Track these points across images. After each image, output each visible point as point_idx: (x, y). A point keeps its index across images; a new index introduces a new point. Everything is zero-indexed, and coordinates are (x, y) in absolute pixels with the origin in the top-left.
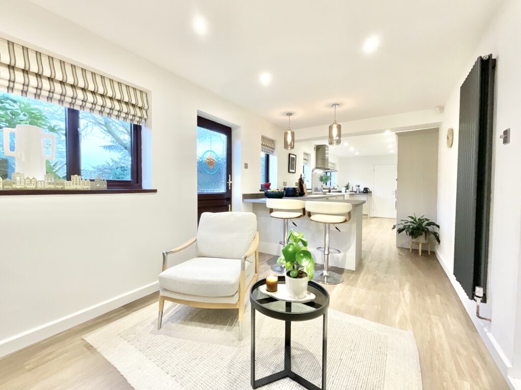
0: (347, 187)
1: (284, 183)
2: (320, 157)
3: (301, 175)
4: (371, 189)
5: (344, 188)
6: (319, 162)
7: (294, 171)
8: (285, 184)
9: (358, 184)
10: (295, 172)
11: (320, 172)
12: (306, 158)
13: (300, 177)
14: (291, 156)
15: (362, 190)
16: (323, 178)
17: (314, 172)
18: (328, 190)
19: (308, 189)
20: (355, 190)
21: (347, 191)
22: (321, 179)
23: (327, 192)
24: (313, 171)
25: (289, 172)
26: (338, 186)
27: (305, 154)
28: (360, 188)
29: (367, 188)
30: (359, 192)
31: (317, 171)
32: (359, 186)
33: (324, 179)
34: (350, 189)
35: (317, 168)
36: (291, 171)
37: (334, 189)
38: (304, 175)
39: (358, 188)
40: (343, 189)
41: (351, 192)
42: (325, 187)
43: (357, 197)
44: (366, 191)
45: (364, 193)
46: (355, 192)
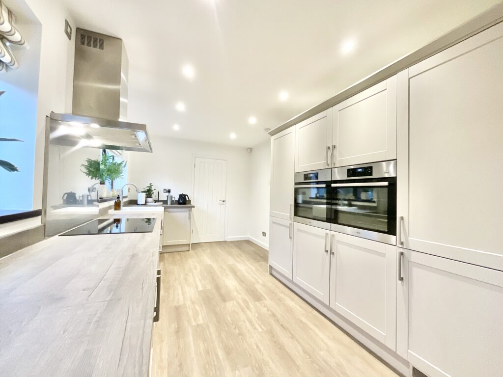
0: (149, 193)
4: (191, 196)
5: (144, 195)
9: (167, 188)
15: (177, 199)
18: (112, 203)
20: (163, 197)
21: (149, 200)
22: (93, 170)
23: (110, 208)
28: (171, 194)
29: (185, 195)
30: (172, 203)
32: (169, 191)
33: (103, 171)
34: (154, 196)
37: (124, 196)
39: (167, 194)
40: (142, 198)
41: (156, 201)
42: (104, 196)
43: (169, 212)
44: (183, 201)
45: (180, 203)
46: (165, 202)
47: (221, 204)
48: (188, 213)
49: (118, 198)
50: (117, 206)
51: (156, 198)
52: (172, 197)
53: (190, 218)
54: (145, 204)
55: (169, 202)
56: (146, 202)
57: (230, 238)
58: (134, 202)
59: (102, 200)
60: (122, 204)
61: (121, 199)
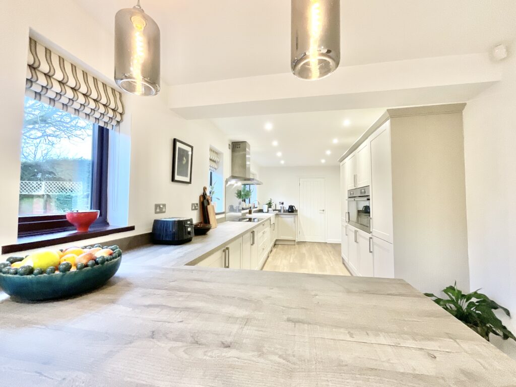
0: (270, 205)
1: (157, 206)
2: (238, 161)
3: (205, 189)
4: (297, 207)
5: (267, 206)
6: (237, 169)
7: (188, 180)
8: (159, 208)
9: (282, 202)
10: (190, 183)
11: (238, 184)
12: (215, 158)
13: (201, 192)
14: (178, 145)
15: (287, 208)
16: (242, 193)
17: (229, 183)
18: (248, 211)
19: (217, 214)
20: (279, 208)
21: (270, 209)
22: (239, 195)
23: (247, 213)
24: (227, 182)
25: (173, 180)
26: (259, 203)
27: (212, 150)
28: (284, 205)
29: (292, 206)
30: (284, 211)
31: (233, 182)
32: (283, 204)
33: (243, 195)
34: (273, 207)
35: (233, 177)
36: (177, 178)
37: (254, 207)
38: (212, 188)
39: (281, 205)
40: (265, 208)
41: (274, 210)
42: (244, 207)
43: (282, 217)
44: (292, 210)
45: (289, 212)
46: (280, 211)
47: (320, 213)
48: (293, 218)
49: (250, 208)
50: (250, 212)
51: (274, 208)
52: (284, 207)
53: (295, 222)
54: (268, 212)
55: (282, 211)
56: (268, 211)
57: (329, 241)
58: (261, 211)
59: (243, 209)
60: (252, 212)
61: (252, 209)
